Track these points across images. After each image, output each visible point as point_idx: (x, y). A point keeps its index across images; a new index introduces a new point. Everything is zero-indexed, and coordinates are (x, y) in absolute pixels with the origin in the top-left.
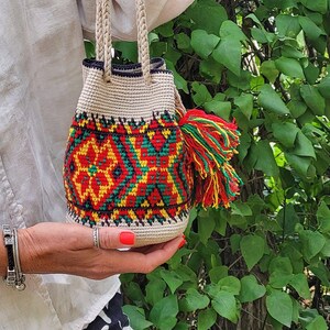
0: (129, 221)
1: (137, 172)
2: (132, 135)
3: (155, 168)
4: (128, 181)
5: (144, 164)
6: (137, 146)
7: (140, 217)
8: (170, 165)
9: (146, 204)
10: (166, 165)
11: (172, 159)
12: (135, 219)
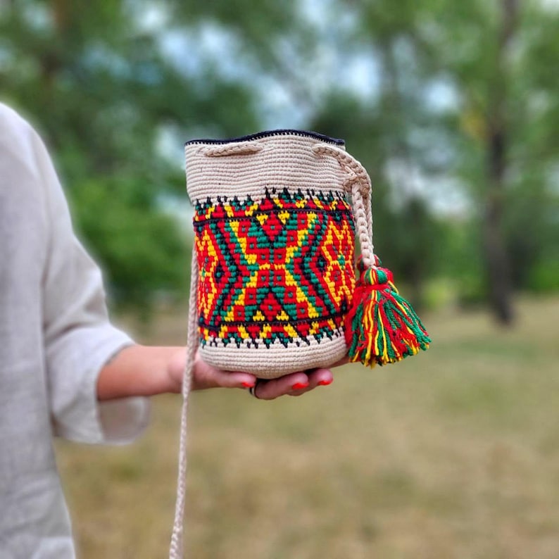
0: (239, 341)
1: (242, 272)
2: (233, 219)
3: (267, 266)
4: (231, 286)
5: (251, 259)
6: (241, 234)
7: (254, 335)
8: (288, 261)
9: (259, 317)
10: (282, 261)
11: (291, 252)
12: (247, 339)
